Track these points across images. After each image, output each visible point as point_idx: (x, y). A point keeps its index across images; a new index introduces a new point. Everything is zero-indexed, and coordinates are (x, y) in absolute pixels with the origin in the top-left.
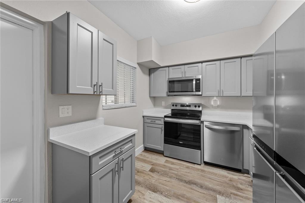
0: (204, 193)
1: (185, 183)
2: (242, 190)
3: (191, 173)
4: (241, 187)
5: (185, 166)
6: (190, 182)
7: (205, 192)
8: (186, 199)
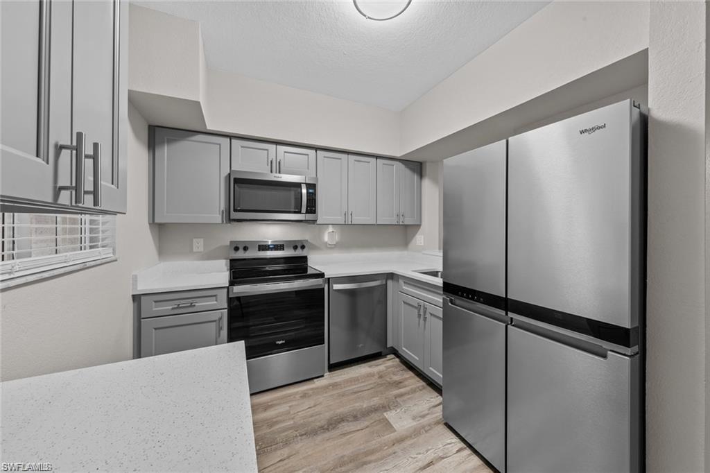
0: (367, 427)
1: (324, 432)
2: (400, 383)
3: (320, 403)
4: (397, 379)
5: (298, 397)
6: (331, 424)
7: (367, 423)
8: (351, 462)
